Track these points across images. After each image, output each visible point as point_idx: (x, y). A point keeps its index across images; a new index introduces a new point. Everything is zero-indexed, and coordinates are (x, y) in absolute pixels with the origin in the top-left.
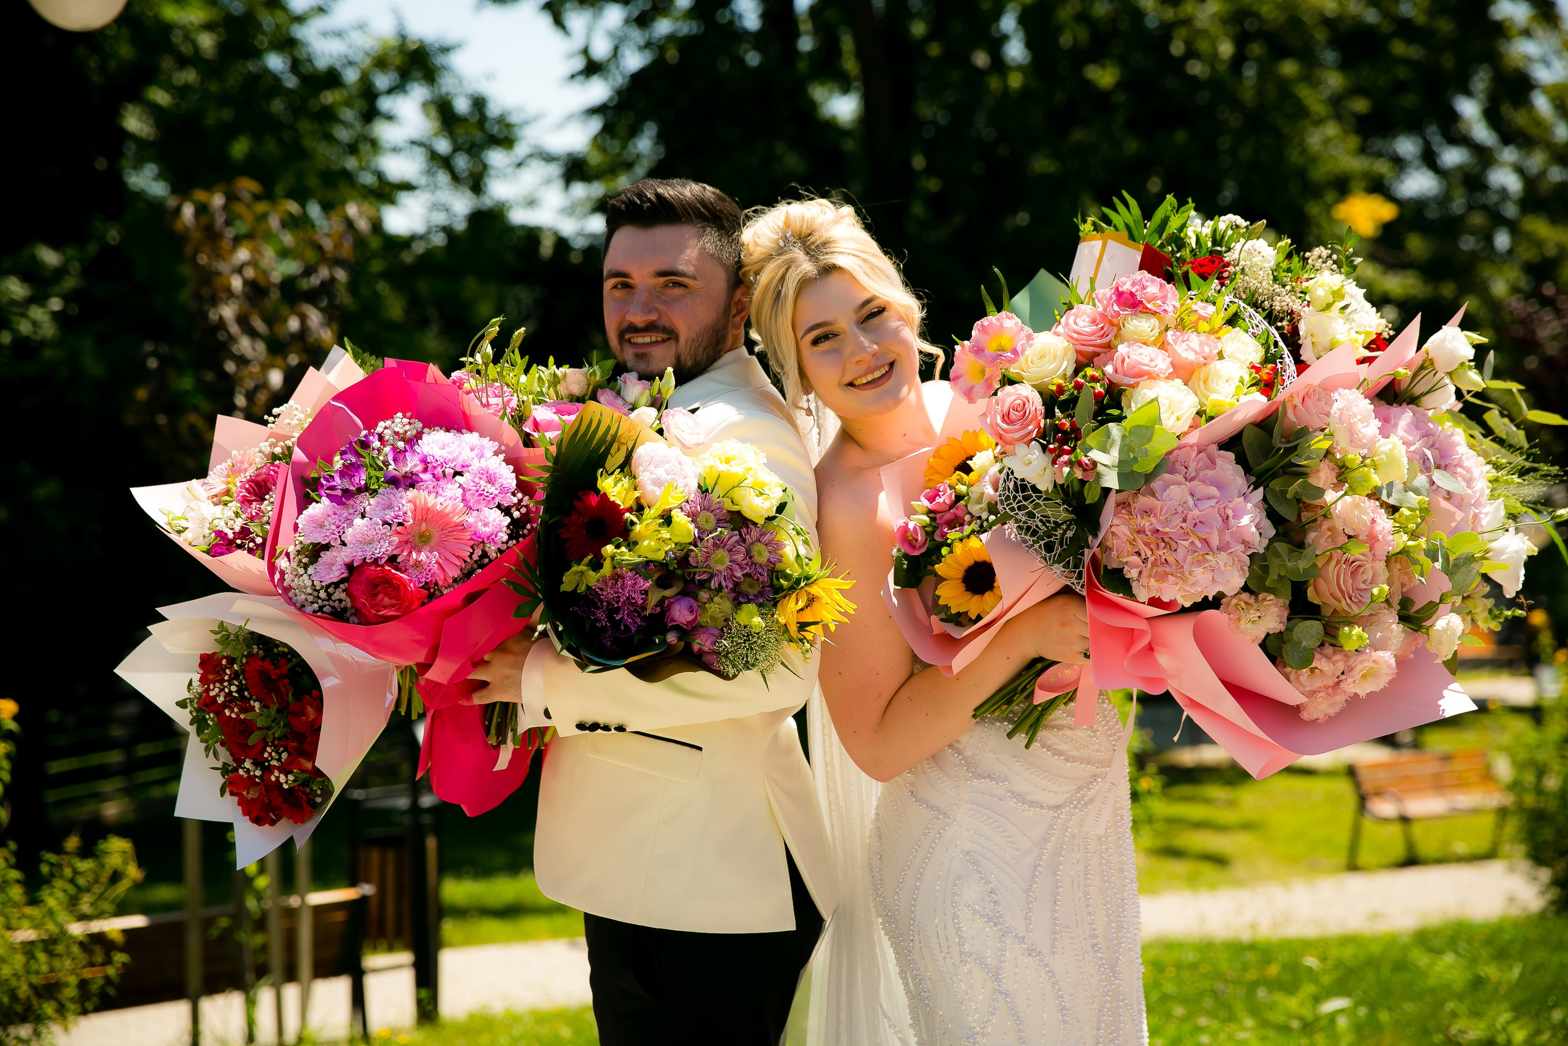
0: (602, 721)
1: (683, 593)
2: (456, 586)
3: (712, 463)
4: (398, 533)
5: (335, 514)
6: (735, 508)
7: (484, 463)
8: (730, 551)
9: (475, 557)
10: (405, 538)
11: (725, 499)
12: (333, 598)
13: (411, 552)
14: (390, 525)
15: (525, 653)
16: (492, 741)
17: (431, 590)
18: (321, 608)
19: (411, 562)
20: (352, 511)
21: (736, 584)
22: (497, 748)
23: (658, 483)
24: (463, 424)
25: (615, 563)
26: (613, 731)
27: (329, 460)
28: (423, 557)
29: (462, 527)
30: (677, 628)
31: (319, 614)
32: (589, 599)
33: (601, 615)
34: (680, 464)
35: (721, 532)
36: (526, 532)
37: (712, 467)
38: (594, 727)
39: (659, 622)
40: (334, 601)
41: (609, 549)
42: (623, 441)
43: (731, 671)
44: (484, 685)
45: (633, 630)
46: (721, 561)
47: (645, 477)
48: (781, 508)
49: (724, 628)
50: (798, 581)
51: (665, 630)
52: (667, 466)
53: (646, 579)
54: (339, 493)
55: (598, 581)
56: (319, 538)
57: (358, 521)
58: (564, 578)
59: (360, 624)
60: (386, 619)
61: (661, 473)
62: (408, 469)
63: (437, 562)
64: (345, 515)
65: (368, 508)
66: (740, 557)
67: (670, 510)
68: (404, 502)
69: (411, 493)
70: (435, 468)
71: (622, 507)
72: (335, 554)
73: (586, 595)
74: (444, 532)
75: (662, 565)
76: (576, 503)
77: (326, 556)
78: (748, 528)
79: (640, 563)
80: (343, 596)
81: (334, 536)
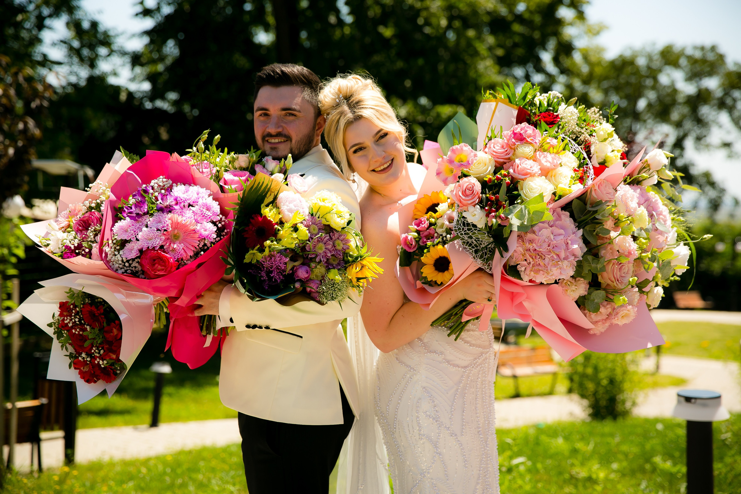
0: (258, 324)
1: (303, 264)
2: (192, 260)
3: (316, 202)
4: (164, 234)
5: (133, 225)
6: (327, 223)
7: (204, 201)
8: (325, 244)
9: (201, 246)
10: (167, 237)
11: (322, 219)
12: (132, 266)
13: (170, 244)
14: (160, 230)
15: (221, 291)
16: (204, 333)
17: (180, 263)
18: (126, 271)
19: (171, 249)
20: (141, 224)
21: (328, 259)
22: (205, 337)
23: (291, 211)
24: (192, 182)
25: (271, 249)
26: (264, 329)
27: (126, 198)
28: (175, 246)
29: (194, 231)
30: (300, 280)
31: (125, 274)
32: (258, 266)
33: (263, 274)
34: (301, 202)
35: (321, 235)
36: (224, 233)
37: (316, 203)
38: (255, 327)
39: (291, 278)
40: (132, 267)
41: (268, 242)
42: (273, 191)
43: (325, 301)
44: (200, 306)
45: (279, 281)
46: (321, 248)
47: (284, 208)
48: (349, 223)
49: (322, 280)
50: (357, 258)
51: (295, 281)
52: (294, 203)
53: (286, 257)
54: (134, 215)
55: (263, 257)
56: (125, 237)
57: (145, 229)
58: (246, 256)
59: (145, 278)
60: (159, 276)
61: (292, 206)
62: (168, 204)
63: (183, 249)
64: (138, 226)
65: (149, 223)
66: (330, 247)
67: (296, 224)
68: (167, 220)
69: (170, 215)
70: (180, 203)
71: (273, 223)
72: (133, 245)
73: (256, 265)
74: (186, 234)
75: (292, 250)
76: (251, 220)
77: (128, 246)
78: (333, 232)
79: (282, 249)
80: (137, 265)
81: (133, 236)
